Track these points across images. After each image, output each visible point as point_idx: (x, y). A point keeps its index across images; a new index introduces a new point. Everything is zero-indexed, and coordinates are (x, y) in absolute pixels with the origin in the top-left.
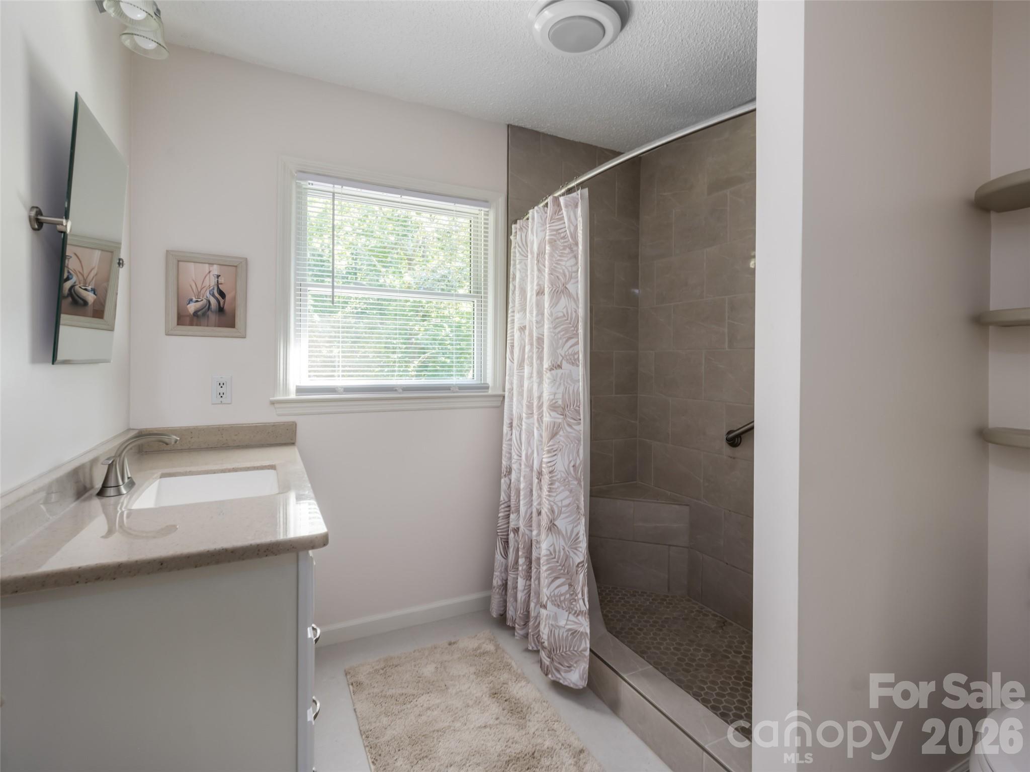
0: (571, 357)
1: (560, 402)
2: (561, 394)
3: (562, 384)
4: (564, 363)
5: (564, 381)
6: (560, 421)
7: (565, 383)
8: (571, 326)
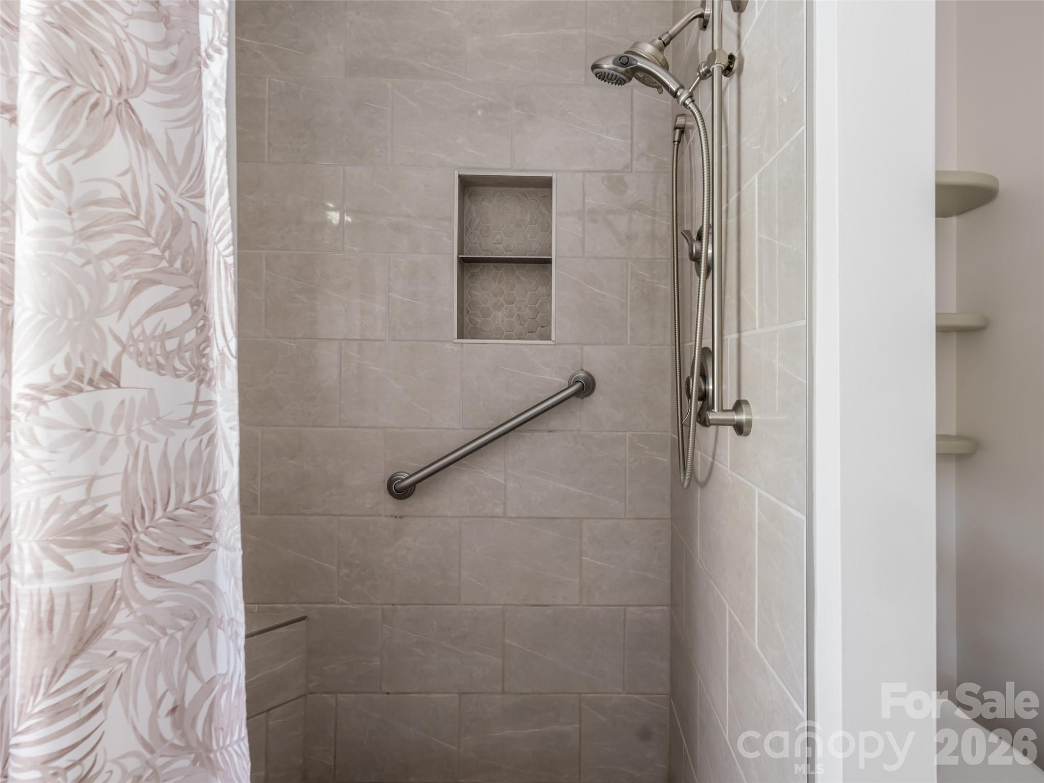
0: (152, 344)
1: (114, 507)
2: (120, 477)
3: (122, 440)
4: (128, 367)
5: (129, 429)
6: (116, 574)
7: (134, 435)
8: (150, 240)
